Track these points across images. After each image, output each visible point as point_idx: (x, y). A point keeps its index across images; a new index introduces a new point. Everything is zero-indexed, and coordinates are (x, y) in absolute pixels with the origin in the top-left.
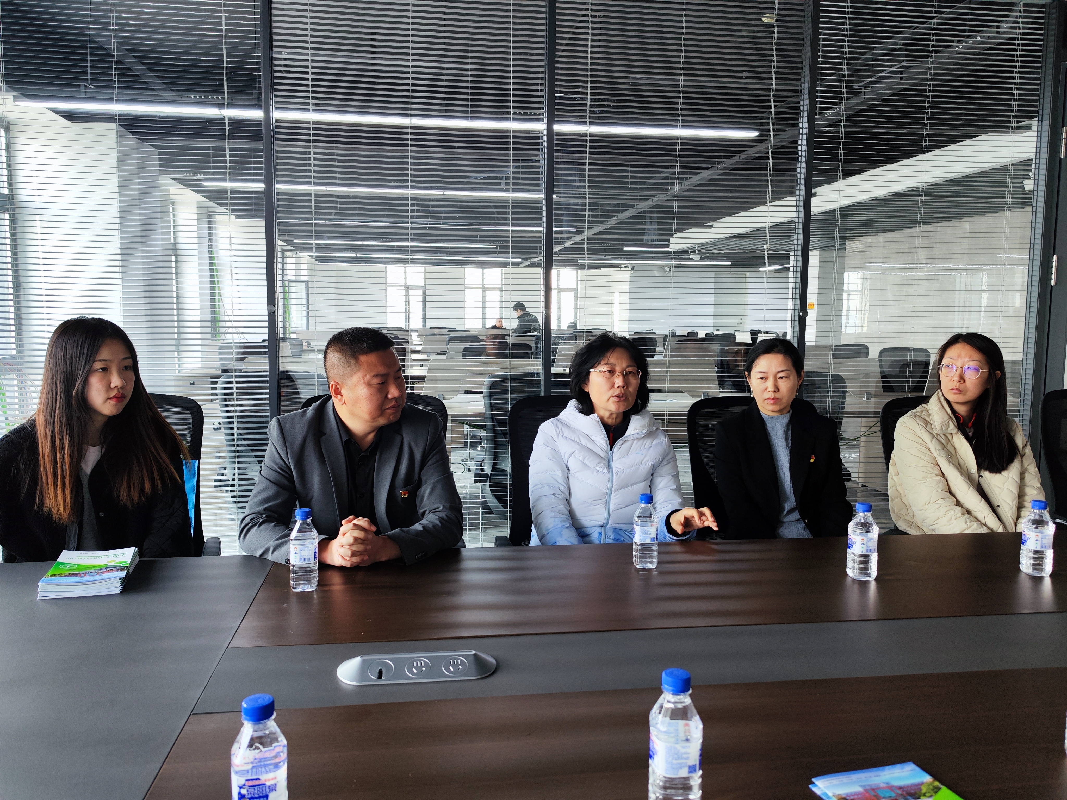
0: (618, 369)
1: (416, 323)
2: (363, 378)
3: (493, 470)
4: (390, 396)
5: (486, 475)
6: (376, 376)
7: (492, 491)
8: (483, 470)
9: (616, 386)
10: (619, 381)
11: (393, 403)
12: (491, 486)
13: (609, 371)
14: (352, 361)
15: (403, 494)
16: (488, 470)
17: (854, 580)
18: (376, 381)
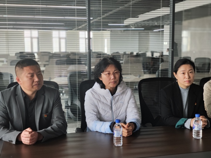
0: (111, 73)
1: (35, 50)
2: (25, 75)
3: (71, 104)
4: (35, 81)
5: (69, 106)
6: (29, 74)
7: (71, 112)
8: (68, 105)
9: (111, 79)
10: (112, 77)
11: (36, 83)
12: (71, 110)
13: (108, 74)
14: (22, 69)
15: (45, 116)
16: (69, 104)
17: (195, 139)
18: (29, 75)
